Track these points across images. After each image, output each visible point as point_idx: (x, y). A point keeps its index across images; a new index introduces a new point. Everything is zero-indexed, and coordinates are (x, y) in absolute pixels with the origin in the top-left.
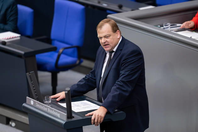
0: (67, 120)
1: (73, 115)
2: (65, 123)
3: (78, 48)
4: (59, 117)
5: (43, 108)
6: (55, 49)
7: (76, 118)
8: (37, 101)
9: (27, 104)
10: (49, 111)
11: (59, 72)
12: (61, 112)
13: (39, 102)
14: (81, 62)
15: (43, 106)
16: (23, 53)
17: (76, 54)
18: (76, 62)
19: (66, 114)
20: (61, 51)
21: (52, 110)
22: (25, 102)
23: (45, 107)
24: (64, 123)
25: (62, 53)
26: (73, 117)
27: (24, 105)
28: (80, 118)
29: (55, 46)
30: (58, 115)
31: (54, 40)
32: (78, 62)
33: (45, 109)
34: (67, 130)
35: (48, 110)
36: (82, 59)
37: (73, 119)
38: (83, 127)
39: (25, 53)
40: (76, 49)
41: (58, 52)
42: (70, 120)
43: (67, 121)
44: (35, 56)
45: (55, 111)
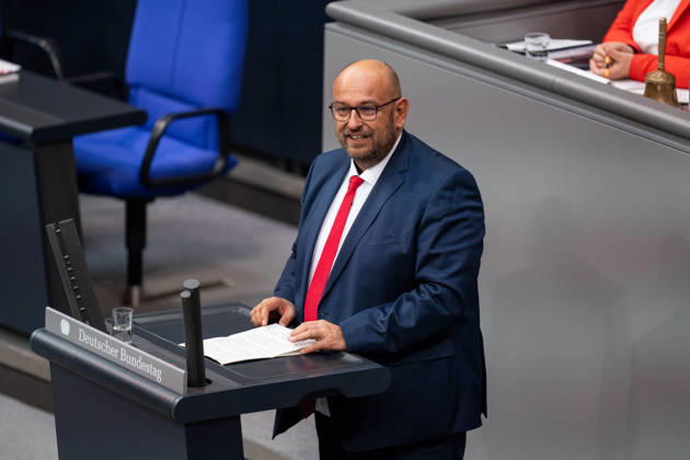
0: (188, 392)
1: (209, 374)
2: (181, 401)
3: (221, 115)
4: (159, 379)
5: (104, 348)
6: (140, 120)
7: (220, 384)
8: (84, 321)
9: (45, 332)
10: (126, 359)
11: (151, 200)
12: (166, 363)
13: (91, 325)
14: (229, 166)
15: (103, 340)
16: (28, 129)
17: (212, 135)
18: (211, 165)
19: (183, 371)
20: (161, 125)
21: (137, 356)
22: (41, 324)
23: (112, 344)
24: (177, 400)
25: (165, 132)
26: (209, 382)
27: (36, 334)
28: (232, 385)
29: (140, 106)
30: (157, 375)
31: (137, 86)
32: (219, 165)
33: (111, 352)
34: (187, 426)
35: (119, 354)
36: (233, 157)
37: (208, 389)
38: (243, 416)
39: (36, 132)
40: (212, 119)
41: (151, 129)
42: (196, 392)
43: (187, 395)
44: (69, 141)
45: (146, 360)
